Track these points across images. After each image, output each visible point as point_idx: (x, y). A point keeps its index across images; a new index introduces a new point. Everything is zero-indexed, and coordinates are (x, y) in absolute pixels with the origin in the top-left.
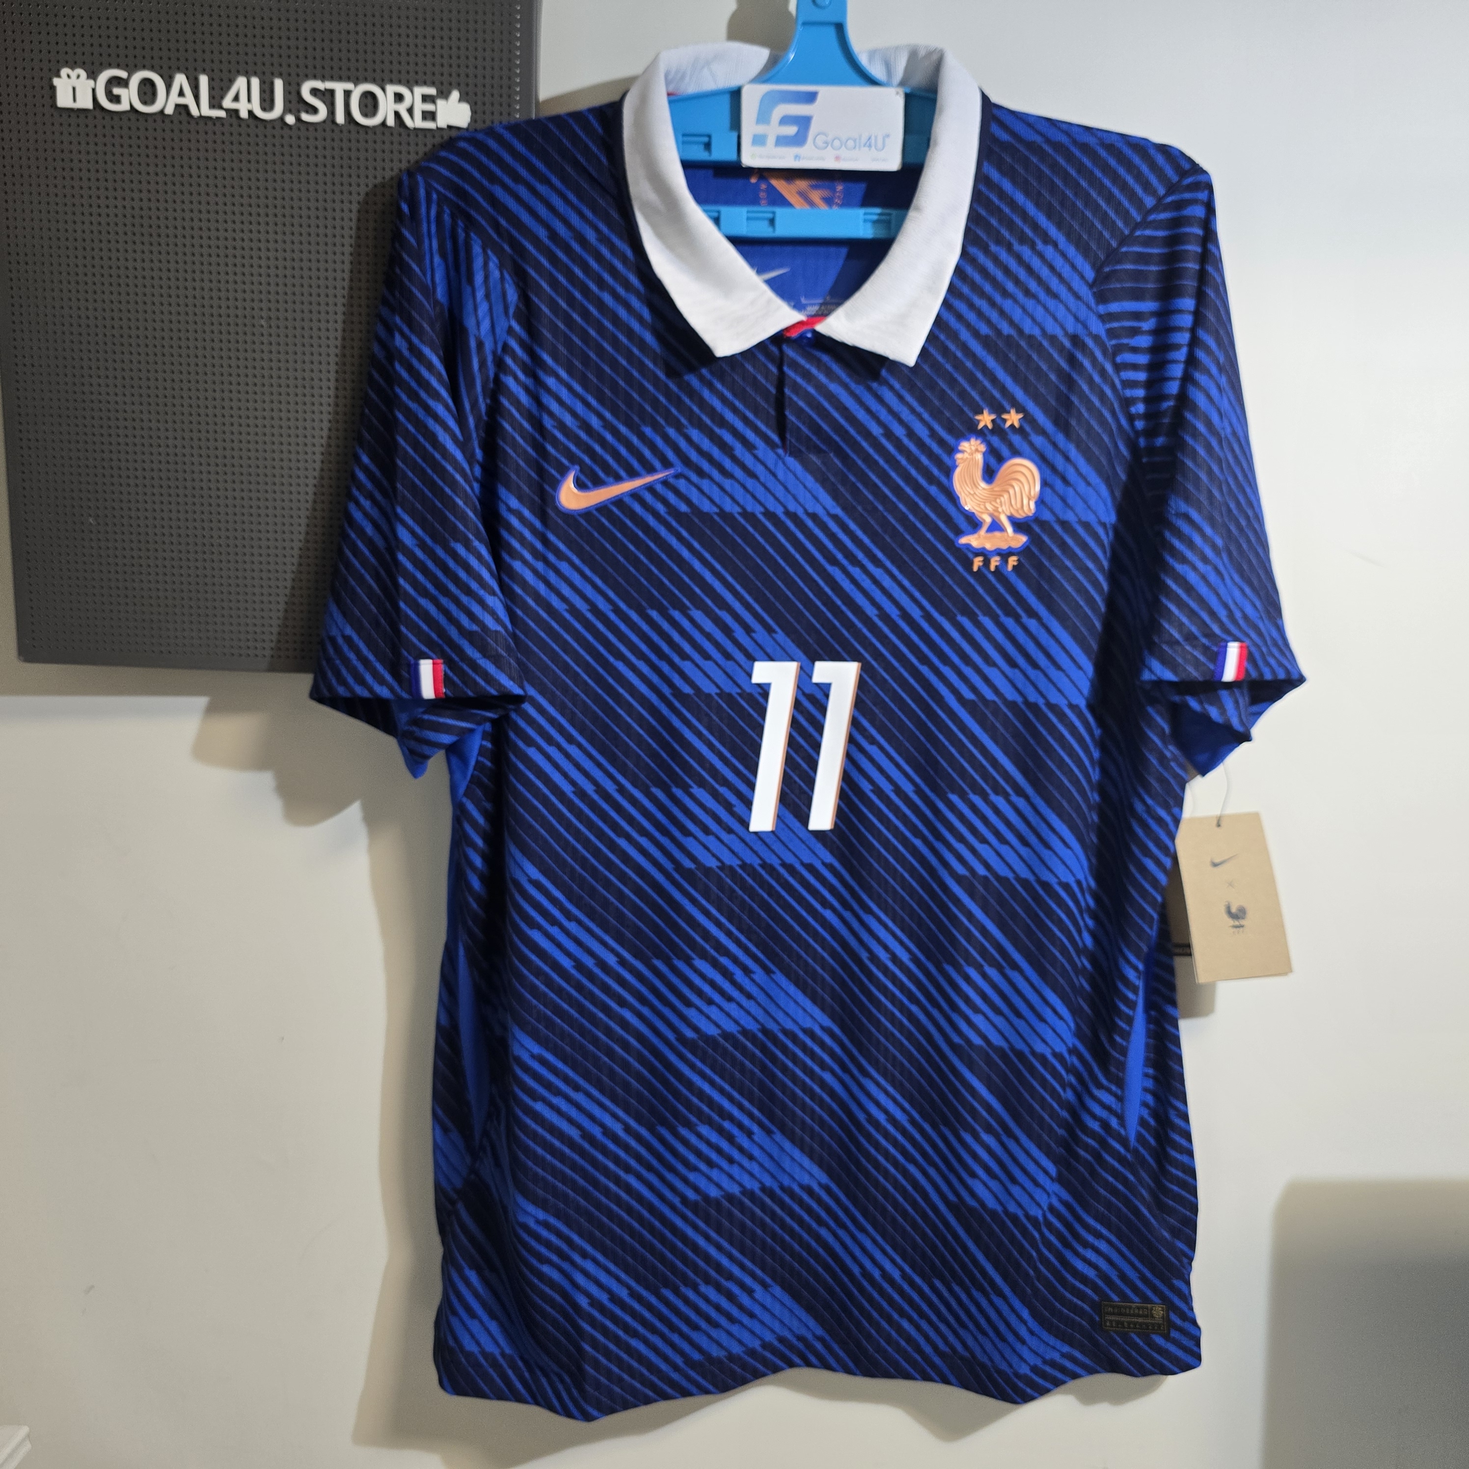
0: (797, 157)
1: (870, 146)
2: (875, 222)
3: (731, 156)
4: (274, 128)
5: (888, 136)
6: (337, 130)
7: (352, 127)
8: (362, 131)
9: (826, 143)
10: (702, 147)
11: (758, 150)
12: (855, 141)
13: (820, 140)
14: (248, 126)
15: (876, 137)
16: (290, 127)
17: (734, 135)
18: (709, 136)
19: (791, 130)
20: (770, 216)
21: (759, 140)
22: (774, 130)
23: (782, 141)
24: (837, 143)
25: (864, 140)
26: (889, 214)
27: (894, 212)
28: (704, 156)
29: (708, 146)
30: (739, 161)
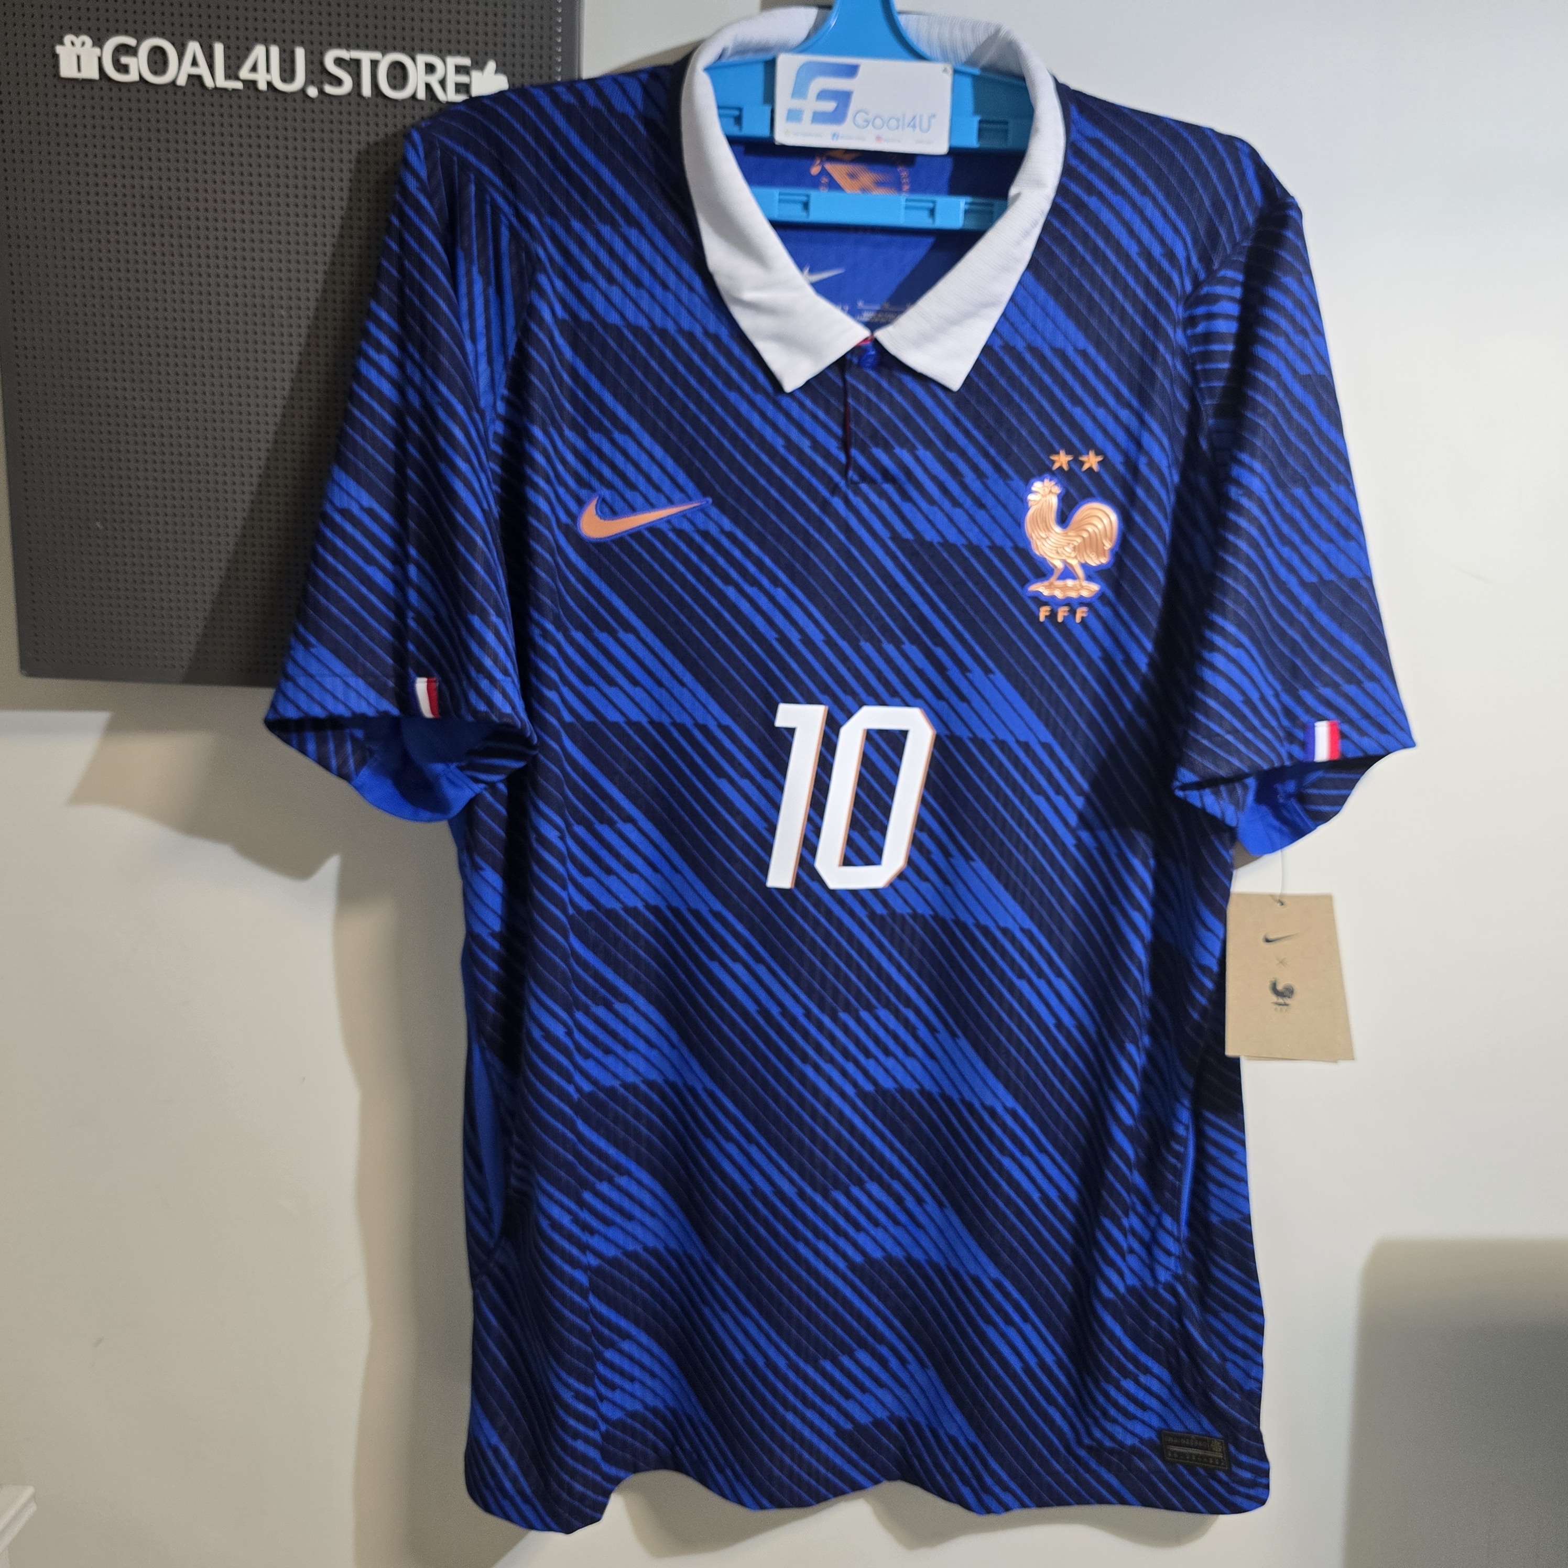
0: (835, 136)
1: (914, 127)
3: (764, 132)
4: (295, 102)
5: (934, 116)
6: (362, 103)
7: (380, 100)
8: (390, 105)
9: (867, 121)
10: (732, 121)
11: (793, 126)
12: (898, 120)
13: (860, 118)
14: (268, 100)
15: (921, 117)
16: (313, 100)
17: (767, 109)
18: (740, 109)
20: (804, 199)
21: (794, 116)
23: (819, 117)
24: (878, 122)
25: (907, 120)
26: (933, 202)
28: (735, 131)
29: (738, 120)
30: (771, 139)
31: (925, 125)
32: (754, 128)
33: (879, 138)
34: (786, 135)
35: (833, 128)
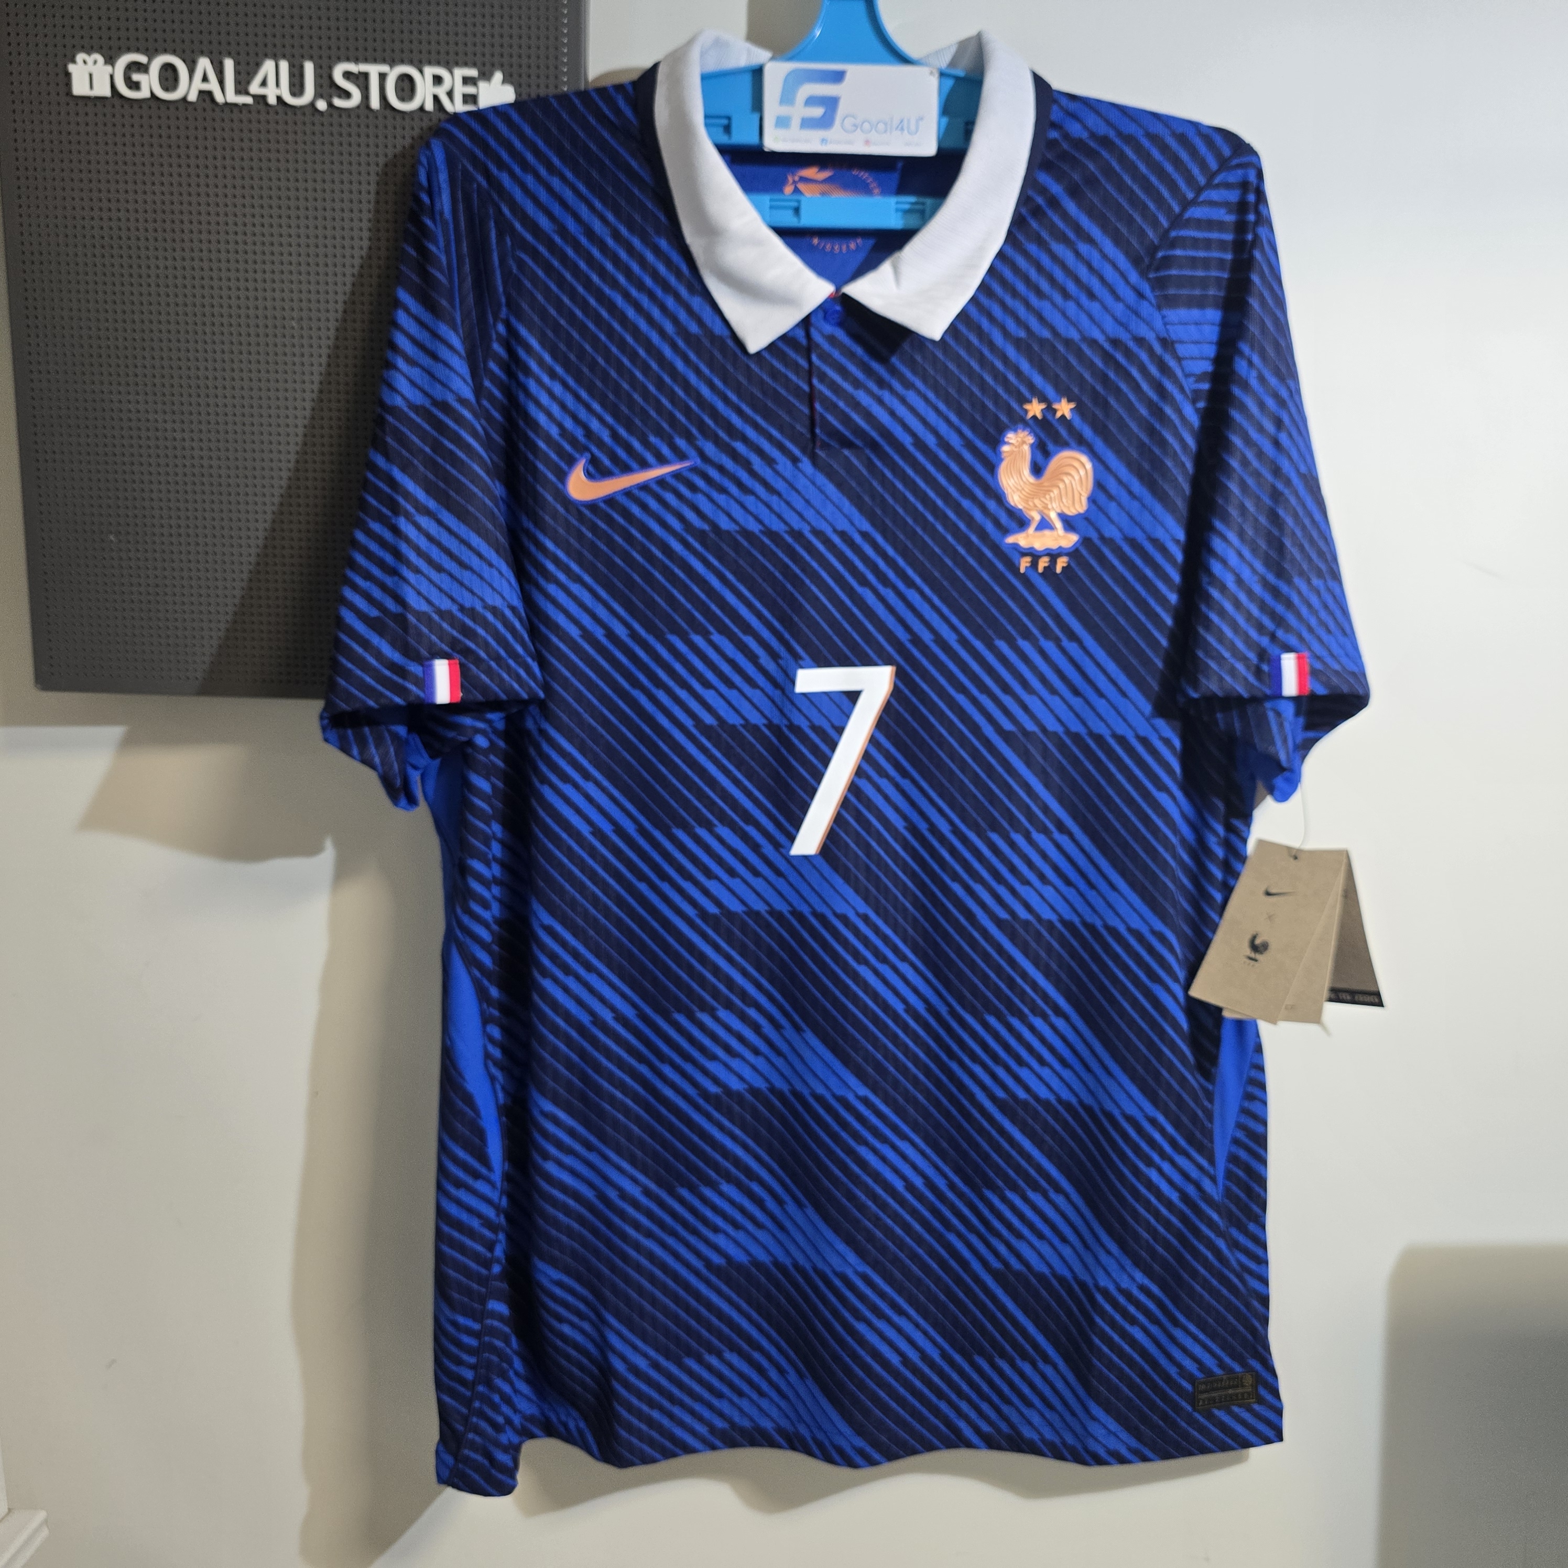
0: (824, 141)
1: (902, 129)
2: (906, 212)
3: (752, 139)
4: (304, 114)
5: (921, 119)
6: (371, 116)
7: (388, 113)
8: (398, 117)
9: (855, 126)
10: (721, 130)
11: (782, 132)
12: (886, 124)
13: (848, 122)
14: (277, 113)
15: (909, 120)
16: (321, 113)
17: (756, 117)
18: (729, 118)
19: (818, 112)
20: (795, 204)
21: (783, 122)
22: (799, 111)
23: (808, 123)
24: (866, 125)
26: (923, 204)
27: (929, 201)
28: (724, 139)
29: (727, 129)
30: (761, 145)
31: (913, 127)
32: (743, 136)
33: (867, 142)
34: (775, 141)
35: (821, 133)
